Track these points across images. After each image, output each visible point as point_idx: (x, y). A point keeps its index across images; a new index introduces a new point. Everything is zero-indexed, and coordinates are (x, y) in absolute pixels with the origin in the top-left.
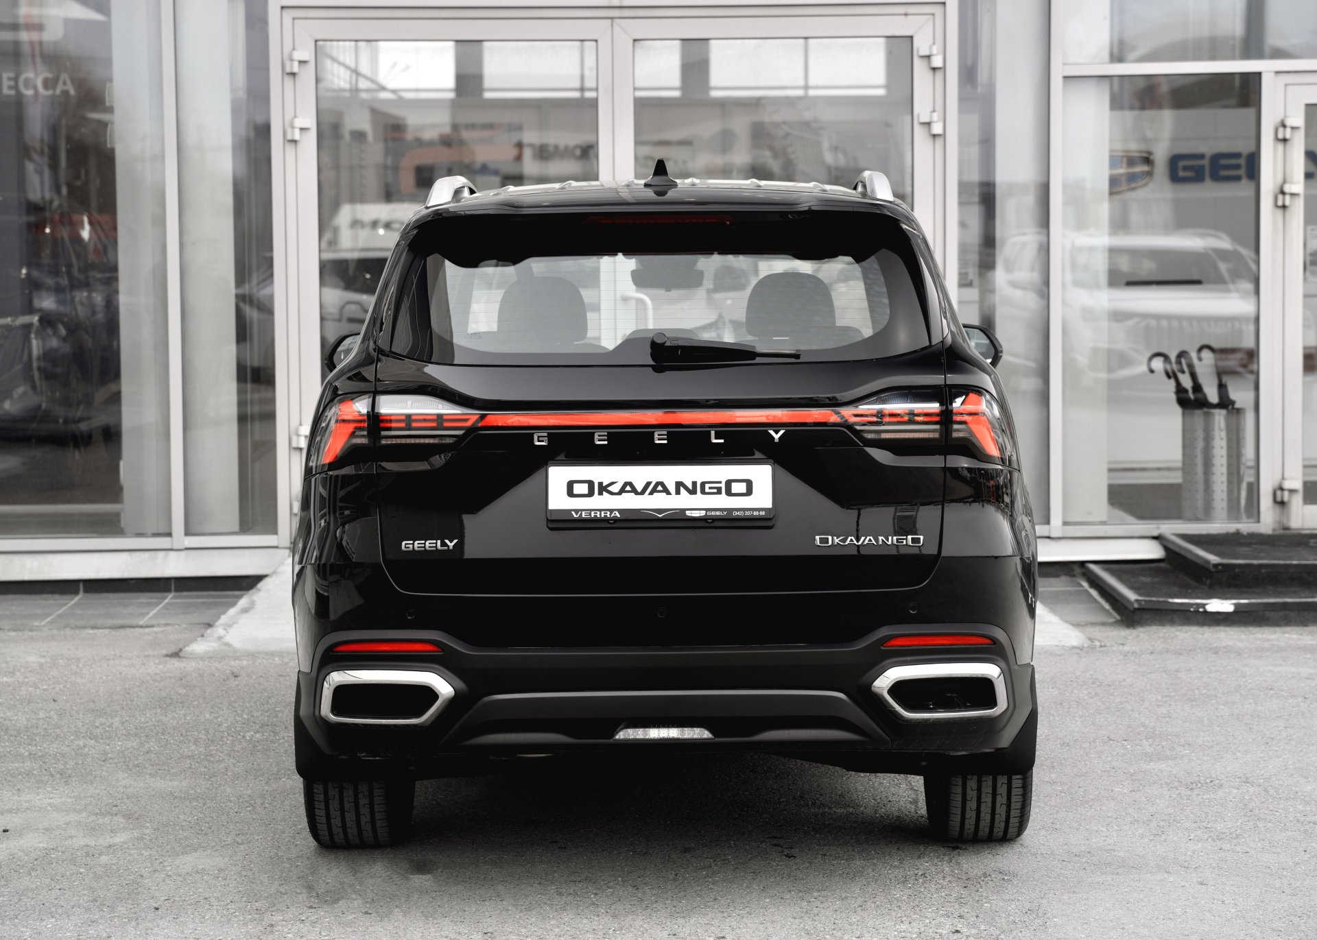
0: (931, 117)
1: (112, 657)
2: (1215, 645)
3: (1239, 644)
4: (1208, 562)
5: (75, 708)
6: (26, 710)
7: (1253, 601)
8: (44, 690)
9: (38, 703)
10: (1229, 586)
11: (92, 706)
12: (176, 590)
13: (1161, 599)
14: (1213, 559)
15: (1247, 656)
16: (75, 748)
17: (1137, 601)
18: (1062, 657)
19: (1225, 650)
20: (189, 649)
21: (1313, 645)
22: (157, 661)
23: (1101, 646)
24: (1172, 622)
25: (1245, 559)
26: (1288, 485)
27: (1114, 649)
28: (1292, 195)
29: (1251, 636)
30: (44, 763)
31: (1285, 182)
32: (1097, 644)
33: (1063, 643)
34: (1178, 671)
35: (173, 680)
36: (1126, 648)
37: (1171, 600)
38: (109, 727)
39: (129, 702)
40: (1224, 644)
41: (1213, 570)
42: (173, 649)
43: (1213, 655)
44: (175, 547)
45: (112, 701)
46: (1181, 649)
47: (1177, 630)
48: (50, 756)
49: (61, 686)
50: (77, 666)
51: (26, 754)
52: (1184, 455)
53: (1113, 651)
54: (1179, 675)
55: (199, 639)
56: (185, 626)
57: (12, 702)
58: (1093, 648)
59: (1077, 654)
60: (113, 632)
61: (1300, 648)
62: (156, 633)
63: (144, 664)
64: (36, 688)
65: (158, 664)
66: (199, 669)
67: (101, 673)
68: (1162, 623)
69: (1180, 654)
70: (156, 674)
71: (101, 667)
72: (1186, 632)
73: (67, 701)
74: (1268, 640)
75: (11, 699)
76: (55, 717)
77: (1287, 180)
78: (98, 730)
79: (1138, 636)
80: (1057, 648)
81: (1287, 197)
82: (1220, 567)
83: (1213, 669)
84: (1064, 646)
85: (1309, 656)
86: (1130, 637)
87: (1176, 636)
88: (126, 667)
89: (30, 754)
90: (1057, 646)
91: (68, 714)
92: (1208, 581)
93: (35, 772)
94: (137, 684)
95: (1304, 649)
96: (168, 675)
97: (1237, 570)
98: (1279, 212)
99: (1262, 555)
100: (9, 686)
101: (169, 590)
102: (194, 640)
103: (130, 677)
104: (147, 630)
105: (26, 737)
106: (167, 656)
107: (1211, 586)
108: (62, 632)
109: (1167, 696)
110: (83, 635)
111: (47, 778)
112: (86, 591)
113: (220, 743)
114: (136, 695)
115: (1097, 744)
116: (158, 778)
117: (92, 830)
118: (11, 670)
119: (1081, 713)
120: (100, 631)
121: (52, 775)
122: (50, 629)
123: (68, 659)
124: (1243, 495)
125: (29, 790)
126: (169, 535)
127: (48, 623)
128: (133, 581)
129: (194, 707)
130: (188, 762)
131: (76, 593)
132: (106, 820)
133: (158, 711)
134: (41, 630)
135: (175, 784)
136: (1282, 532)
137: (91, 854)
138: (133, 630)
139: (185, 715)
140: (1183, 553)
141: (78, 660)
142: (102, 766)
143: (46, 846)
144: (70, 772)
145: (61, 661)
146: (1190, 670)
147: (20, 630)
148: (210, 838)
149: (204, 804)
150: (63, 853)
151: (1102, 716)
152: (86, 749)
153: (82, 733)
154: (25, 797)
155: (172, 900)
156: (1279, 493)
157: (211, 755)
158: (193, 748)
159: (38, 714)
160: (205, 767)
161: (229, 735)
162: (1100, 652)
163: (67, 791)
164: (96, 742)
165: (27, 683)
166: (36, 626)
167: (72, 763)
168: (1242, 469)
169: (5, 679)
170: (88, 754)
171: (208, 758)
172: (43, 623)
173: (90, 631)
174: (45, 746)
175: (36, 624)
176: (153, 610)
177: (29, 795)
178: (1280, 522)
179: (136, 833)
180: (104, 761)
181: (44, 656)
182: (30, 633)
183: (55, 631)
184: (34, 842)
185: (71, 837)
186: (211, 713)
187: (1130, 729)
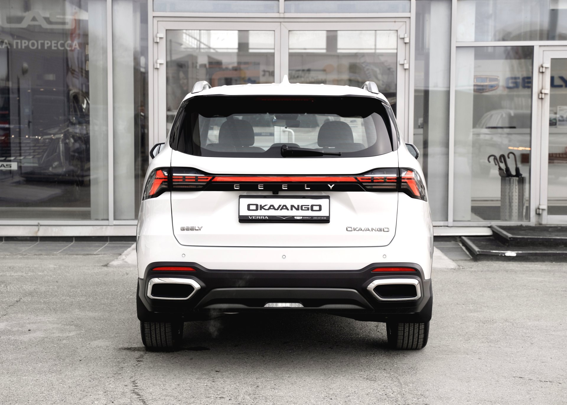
0: (404, 62)
1: (82, 266)
2: (507, 269)
3: (517, 269)
4: (507, 236)
5: (64, 285)
6: (46, 285)
7: (524, 252)
8: (54, 278)
9: (51, 283)
10: (515, 246)
11: (71, 284)
12: (110, 241)
13: (488, 251)
14: (510, 235)
15: (519, 273)
17: (478, 251)
18: (447, 273)
19: (511, 271)
20: (111, 263)
21: (546, 269)
22: (98, 268)
23: (463, 268)
24: (492, 260)
25: (522, 236)
26: (541, 207)
27: (468, 270)
28: (545, 94)
29: (522, 266)
31: (542, 89)
32: (461, 267)
33: (448, 267)
34: (490, 278)
35: (103, 275)
36: (472, 269)
37: (492, 251)
38: (76, 292)
39: (85, 283)
40: (511, 268)
41: (509, 240)
42: (105, 263)
43: (506, 273)
44: (110, 225)
45: (79, 283)
46: (493, 270)
47: (494, 263)
49: (61, 277)
50: (68, 269)
51: (43, 302)
52: (501, 195)
53: (467, 270)
55: (115, 260)
56: (111, 254)
57: (41, 282)
58: (459, 269)
59: (453, 271)
60: (84, 257)
61: (540, 271)
62: (100, 257)
63: (93, 269)
64: (51, 277)
65: (99, 269)
66: (114, 271)
67: (77, 272)
68: (488, 260)
69: (493, 272)
70: (97, 273)
71: (77, 269)
72: (497, 264)
73: (62, 282)
74: (528, 267)
75: (41, 281)
76: (56, 288)
78: (71, 293)
79: (478, 265)
80: (445, 269)
81: (543, 95)
82: (511, 239)
83: (504, 278)
84: (448, 268)
85: (543, 273)
86: (475, 265)
87: (493, 265)
88: (86, 269)
90: (445, 268)
91: (61, 287)
92: (507, 244)
94: (89, 276)
95: (542, 271)
96: (102, 273)
97: (518, 240)
98: (540, 101)
99: (529, 234)
101: (107, 241)
102: (113, 260)
103: (87, 273)
104: (97, 256)
105: (43, 295)
106: (103, 266)
107: (508, 246)
108: (65, 256)
109: (484, 288)
110: (72, 258)
111: (49, 311)
112: (76, 241)
113: (116, 299)
114: (88, 280)
115: (452, 306)
116: (90, 312)
117: (62, 331)
118: (43, 270)
119: (449, 294)
120: (79, 256)
121: (51, 310)
122: (60, 255)
123: (65, 266)
124: (524, 211)
125: (41, 315)
126: (108, 220)
127: (60, 252)
128: (94, 237)
129: (109, 285)
130: (103, 306)
131: (72, 241)
132: (68, 327)
133: (96, 286)
134: (57, 255)
135: (96, 314)
136: (539, 225)
137: (60, 339)
138: (91, 256)
139: (105, 288)
140: (498, 233)
141: (69, 267)
142: (70, 307)
143: (43, 336)
144: (57, 309)
145: (62, 267)
146: (495, 278)
147: (49, 255)
148: (106, 335)
149: (106, 322)
150: (50, 339)
151: (457, 295)
152: (65, 300)
153: (65, 294)
154: (39, 318)
155: (87, 357)
156: (538, 210)
157: (112, 304)
158: (106, 301)
159: (50, 287)
160: (109, 308)
161: (120, 296)
162: (462, 271)
163: (55, 316)
164: (70, 298)
165: (48, 275)
166: (55, 254)
167: (59, 305)
168: (524, 200)
169: (40, 273)
170: (66, 302)
171: (111, 304)
172: (58, 253)
173: (75, 256)
174: (50, 299)
175: (55, 253)
176: (100, 248)
177: (41, 317)
178: (538, 222)
179: (78, 332)
180: (71, 305)
181: (56, 265)
182: (53, 256)
183: (62, 256)
184: (39, 335)
185: (54, 333)
186: (115, 288)
187: (466, 300)
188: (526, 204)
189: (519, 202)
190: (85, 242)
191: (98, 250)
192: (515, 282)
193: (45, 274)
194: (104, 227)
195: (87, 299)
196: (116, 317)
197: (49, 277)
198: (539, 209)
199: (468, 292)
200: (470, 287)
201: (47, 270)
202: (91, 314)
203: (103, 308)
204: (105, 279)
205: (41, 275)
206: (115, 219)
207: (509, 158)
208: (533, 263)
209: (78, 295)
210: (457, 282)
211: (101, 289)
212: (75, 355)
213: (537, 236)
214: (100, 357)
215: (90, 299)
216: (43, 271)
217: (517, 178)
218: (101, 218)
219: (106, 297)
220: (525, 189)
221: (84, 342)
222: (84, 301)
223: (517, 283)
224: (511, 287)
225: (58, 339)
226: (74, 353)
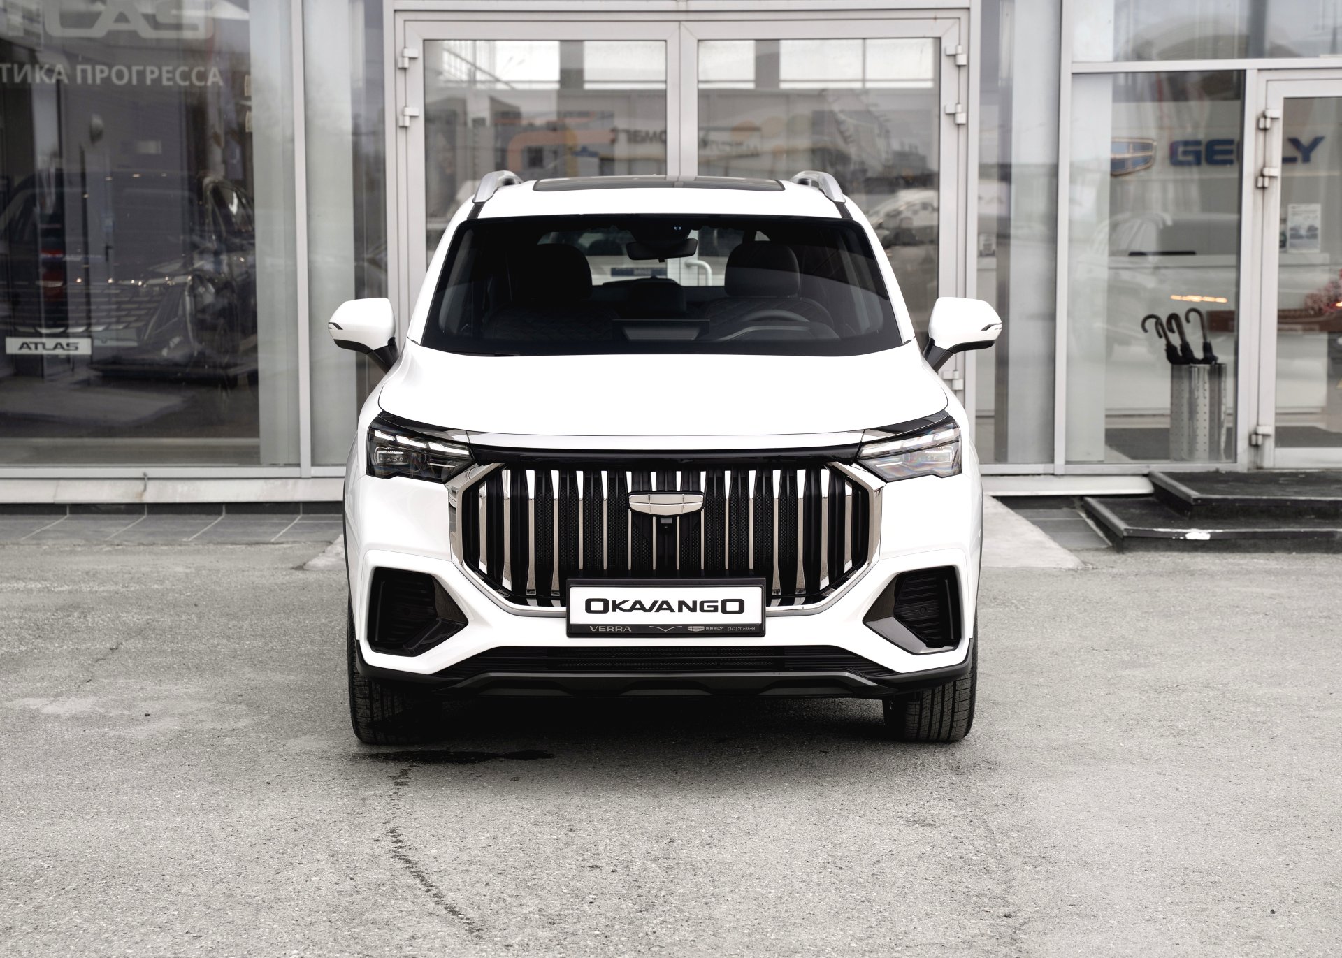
0: (956, 108)
1: (247, 569)
2: (1192, 569)
3: (1213, 568)
4: (1189, 496)
5: (213, 612)
6: (172, 613)
7: (1227, 530)
8: (187, 596)
9: (181, 607)
10: (1207, 517)
11: (227, 610)
12: (304, 513)
13: (1147, 529)
14: (1194, 494)
15: (1219, 578)
16: (210, 646)
17: (1125, 529)
18: (1059, 578)
19: (1200, 572)
20: (311, 563)
21: (1277, 568)
22: (285, 573)
23: (1093, 569)
24: (1156, 549)
25: (1222, 494)
26: (1261, 430)
27: (1105, 571)
28: (1271, 177)
29: (1224, 561)
30: (183, 658)
31: (1264, 166)
32: (1091, 566)
33: (1059, 566)
34: (1158, 591)
35: (297, 590)
36: (1115, 571)
37: (1155, 530)
38: (240, 628)
39: (258, 608)
40: (1200, 568)
41: (1193, 504)
42: (298, 563)
43: (1190, 577)
44: (303, 476)
45: (244, 607)
46: (1162, 572)
47: (1160, 556)
48: (189, 652)
49: (202, 593)
50: (217, 576)
51: (169, 650)
52: (1172, 404)
54: (1159, 594)
55: (322, 555)
56: (309, 543)
57: (160, 606)
58: (1085, 570)
59: (1071, 575)
60: (249, 548)
61: (1265, 572)
62: (285, 549)
63: (273, 575)
64: (181, 595)
65: (285, 576)
66: (316, 580)
67: (237, 583)
68: (1147, 549)
69: (1161, 576)
70: (283, 584)
71: (237, 577)
72: (1168, 557)
73: (206, 606)
74: (1239, 564)
75: (159, 604)
76: (195, 619)
77: (1266, 165)
78: (231, 631)
79: (1126, 560)
81: (1267, 180)
82: (1199, 501)
83: (1189, 589)
84: (1061, 568)
85: (1273, 578)
86: (1119, 561)
87: (1159, 560)
88: (257, 577)
89: (172, 650)
90: (1054, 568)
91: (206, 617)
92: (1189, 513)
93: (175, 666)
94: (266, 592)
95: (1269, 572)
96: (293, 584)
97: (1214, 504)
98: (1259, 193)
99: (1238, 491)
100: (159, 593)
101: (298, 513)
102: (315, 556)
103: (261, 586)
104: (277, 546)
105: (169, 636)
106: (293, 568)
107: (1191, 518)
108: (206, 547)
109: (1146, 612)
110: (224, 550)
111: (185, 670)
112: (228, 512)
113: (333, 643)
114: (264, 602)
115: (1082, 653)
116: (278, 673)
117: (219, 716)
118: (161, 578)
119: (1070, 626)
120: (238, 546)
121: (189, 669)
122: (196, 544)
123: (209, 570)
124: (1223, 439)
125: (169, 680)
126: (298, 465)
127: (195, 538)
128: (267, 505)
129: (312, 613)
130: (304, 659)
131: (220, 513)
132: (232, 707)
133: (283, 615)
134: (188, 545)
135: (292, 677)
136: (1256, 471)
137: (217, 736)
138: (265, 546)
139: (304, 619)
140: (1169, 488)
141: (218, 571)
142: (231, 661)
143: (180, 728)
144: (204, 666)
145: (203, 572)
146: (1168, 590)
147: (171, 545)
148: (318, 724)
149: (315, 695)
150: (194, 734)
151: (1088, 629)
152: (220, 647)
153: (216, 633)
154: (165, 687)
155: (282, 777)
156: (1254, 437)
157: (324, 654)
158: (309, 647)
159: (181, 617)
160: (318, 664)
161: (340, 637)
162: (1092, 573)
163: (200, 683)
164: (228, 640)
165: (174, 590)
166: (185, 542)
167: (206, 658)
168: (1223, 416)
169: (156, 586)
170: (221, 652)
171: (321, 656)
172: (190, 539)
173: (230, 547)
174: (185, 644)
175: (185, 540)
176: (283, 529)
177: (168, 686)
178: (1255, 463)
179: (256, 719)
180: (234, 657)
181: (190, 567)
182: (179, 548)
183: (201, 547)
184: (170, 725)
185: (202, 721)
186: (327, 618)
187: (1111, 641)
188: (1228, 424)
189: (1211, 420)
190: (249, 516)
191: (279, 532)
192: (1214, 598)
193: (167, 589)
194: (291, 481)
195: (267, 644)
196: (336, 684)
197: (177, 593)
198: (1256, 434)
199: (1113, 622)
200: (1115, 611)
201: (171, 579)
202: (279, 678)
203: (305, 664)
204: (302, 599)
205: (158, 591)
206: (314, 464)
207: (1188, 321)
208: (1248, 555)
209: (245, 635)
210: (1084, 600)
211: (294, 622)
212: (253, 770)
213: (1255, 495)
214: (310, 775)
215: (275, 643)
216: (162, 582)
217: (1207, 367)
218: (282, 462)
219: (309, 640)
220: (1225, 389)
221: (271, 741)
222: (260, 647)
223: (1219, 600)
224: (1207, 609)
225: (214, 736)
226: (253, 766)
